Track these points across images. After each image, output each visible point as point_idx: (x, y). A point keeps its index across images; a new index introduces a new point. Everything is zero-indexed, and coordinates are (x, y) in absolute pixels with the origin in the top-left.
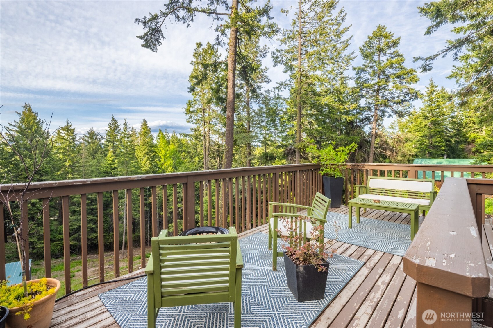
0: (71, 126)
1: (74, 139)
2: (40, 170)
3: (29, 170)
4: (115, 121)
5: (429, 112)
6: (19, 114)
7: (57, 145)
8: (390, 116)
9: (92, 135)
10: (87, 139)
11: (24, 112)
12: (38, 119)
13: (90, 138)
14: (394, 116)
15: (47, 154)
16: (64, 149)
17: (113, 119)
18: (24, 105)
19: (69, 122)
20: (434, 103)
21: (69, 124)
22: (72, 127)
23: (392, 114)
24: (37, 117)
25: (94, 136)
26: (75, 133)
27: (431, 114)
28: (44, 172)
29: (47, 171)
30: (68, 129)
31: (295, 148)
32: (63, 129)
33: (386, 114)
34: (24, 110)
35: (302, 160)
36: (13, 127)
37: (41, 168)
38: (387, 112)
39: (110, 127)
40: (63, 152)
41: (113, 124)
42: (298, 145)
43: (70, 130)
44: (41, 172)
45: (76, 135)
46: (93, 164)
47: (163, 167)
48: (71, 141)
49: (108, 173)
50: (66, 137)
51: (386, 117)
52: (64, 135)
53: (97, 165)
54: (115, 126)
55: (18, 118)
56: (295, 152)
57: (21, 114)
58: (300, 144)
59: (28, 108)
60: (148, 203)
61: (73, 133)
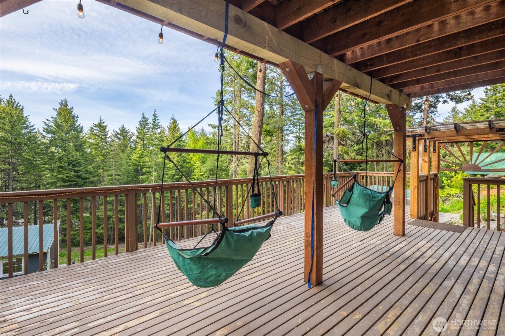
0: (103, 123)
1: (106, 135)
2: (73, 161)
3: (63, 160)
4: (145, 118)
5: (492, 103)
6: (56, 110)
7: (90, 141)
8: (445, 102)
9: (124, 132)
10: (119, 136)
11: (60, 109)
12: (73, 113)
13: (122, 134)
14: (450, 102)
15: (79, 147)
16: (96, 145)
17: (144, 116)
18: (61, 101)
19: (102, 119)
20: (499, 93)
21: (102, 122)
22: (105, 124)
23: (448, 100)
24: (72, 111)
25: (125, 133)
26: (107, 130)
27: (494, 105)
28: (77, 163)
29: (80, 162)
30: (101, 126)
31: (332, 134)
32: (96, 126)
33: (441, 100)
34: (60, 107)
35: (340, 147)
36: (50, 122)
37: (74, 159)
38: (441, 97)
39: (141, 125)
40: (95, 148)
41: (143, 121)
42: (336, 131)
43: (103, 127)
44: (74, 163)
45: (108, 132)
46: (123, 157)
47: (192, 161)
48: (103, 137)
49: (137, 166)
50: (98, 134)
51: (441, 103)
52: (96, 131)
53: (126, 159)
54: (146, 124)
55: (55, 114)
56: (332, 138)
57: (58, 110)
58: (338, 129)
59: (64, 104)
60: (175, 196)
61: (105, 130)
